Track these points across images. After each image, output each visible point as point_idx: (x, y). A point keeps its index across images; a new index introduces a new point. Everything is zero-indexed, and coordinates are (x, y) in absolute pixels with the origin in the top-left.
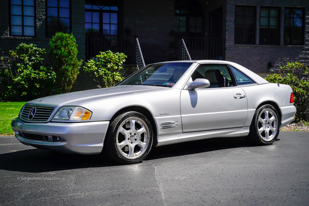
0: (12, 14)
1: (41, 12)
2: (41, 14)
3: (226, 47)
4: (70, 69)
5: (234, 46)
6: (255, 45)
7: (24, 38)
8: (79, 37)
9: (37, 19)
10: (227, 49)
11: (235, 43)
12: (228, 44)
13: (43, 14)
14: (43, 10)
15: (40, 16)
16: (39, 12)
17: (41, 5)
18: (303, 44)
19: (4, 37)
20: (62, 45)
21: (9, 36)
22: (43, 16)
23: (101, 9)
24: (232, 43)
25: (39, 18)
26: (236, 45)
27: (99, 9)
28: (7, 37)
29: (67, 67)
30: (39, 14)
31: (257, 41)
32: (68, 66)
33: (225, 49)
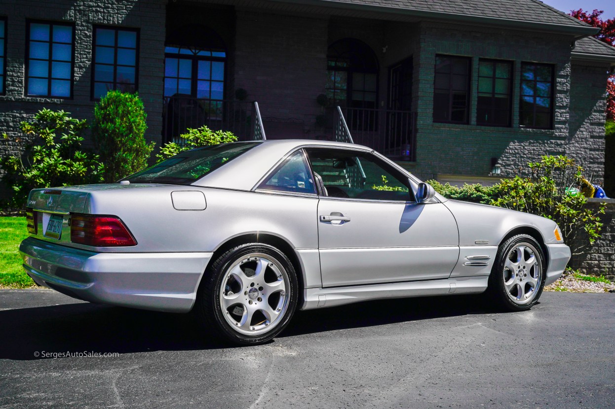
0: (30, 57)
1: (85, 54)
2: (83, 58)
3: (418, 127)
4: (130, 158)
5: (433, 125)
6: (469, 126)
7: (52, 100)
8: (151, 101)
9: (76, 67)
10: (420, 131)
11: (434, 122)
12: (421, 122)
13: (87, 58)
14: (87, 50)
15: (81, 62)
16: (80, 54)
17: (85, 42)
18: (552, 127)
19: (14, 98)
20: (117, 114)
21: (23, 97)
22: (87, 62)
23: (195, 54)
24: (430, 121)
25: (80, 65)
26: (437, 124)
27: (192, 54)
28: (19, 99)
29: (124, 155)
30: (80, 59)
31: (473, 119)
32: (126, 153)
33: (416, 131)
